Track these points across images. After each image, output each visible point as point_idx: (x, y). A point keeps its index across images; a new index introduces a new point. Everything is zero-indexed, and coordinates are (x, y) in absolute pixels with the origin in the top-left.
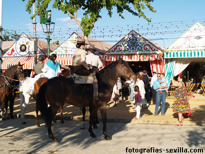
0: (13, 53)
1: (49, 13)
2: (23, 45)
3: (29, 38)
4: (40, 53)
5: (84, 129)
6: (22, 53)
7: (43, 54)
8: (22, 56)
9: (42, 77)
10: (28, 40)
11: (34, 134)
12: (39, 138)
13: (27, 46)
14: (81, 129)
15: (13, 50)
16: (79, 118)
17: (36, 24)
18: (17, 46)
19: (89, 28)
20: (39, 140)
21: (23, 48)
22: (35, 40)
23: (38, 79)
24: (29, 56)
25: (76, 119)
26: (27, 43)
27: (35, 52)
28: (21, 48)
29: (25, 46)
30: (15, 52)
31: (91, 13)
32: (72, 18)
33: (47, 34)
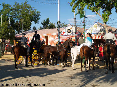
0: (64, 34)
1: (84, 12)
2: (69, 29)
3: (72, 26)
4: (78, 33)
5: (107, 73)
6: (69, 34)
7: (80, 34)
8: (69, 35)
9: (84, 45)
10: (71, 27)
11: (81, 76)
12: (84, 78)
13: (71, 30)
14: (105, 73)
15: (64, 32)
16: (102, 67)
17: (75, 18)
18: (66, 30)
19: (107, 19)
20: (85, 79)
21: (69, 31)
22: (75, 26)
23: (82, 46)
24: (72, 35)
25: (101, 68)
26: (71, 28)
27: (76, 33)
28: (68, 31)
29: (70, 30)
30: (65, 33)
31: (107, 11)
32: (97, 14)
33: (84, 23)
